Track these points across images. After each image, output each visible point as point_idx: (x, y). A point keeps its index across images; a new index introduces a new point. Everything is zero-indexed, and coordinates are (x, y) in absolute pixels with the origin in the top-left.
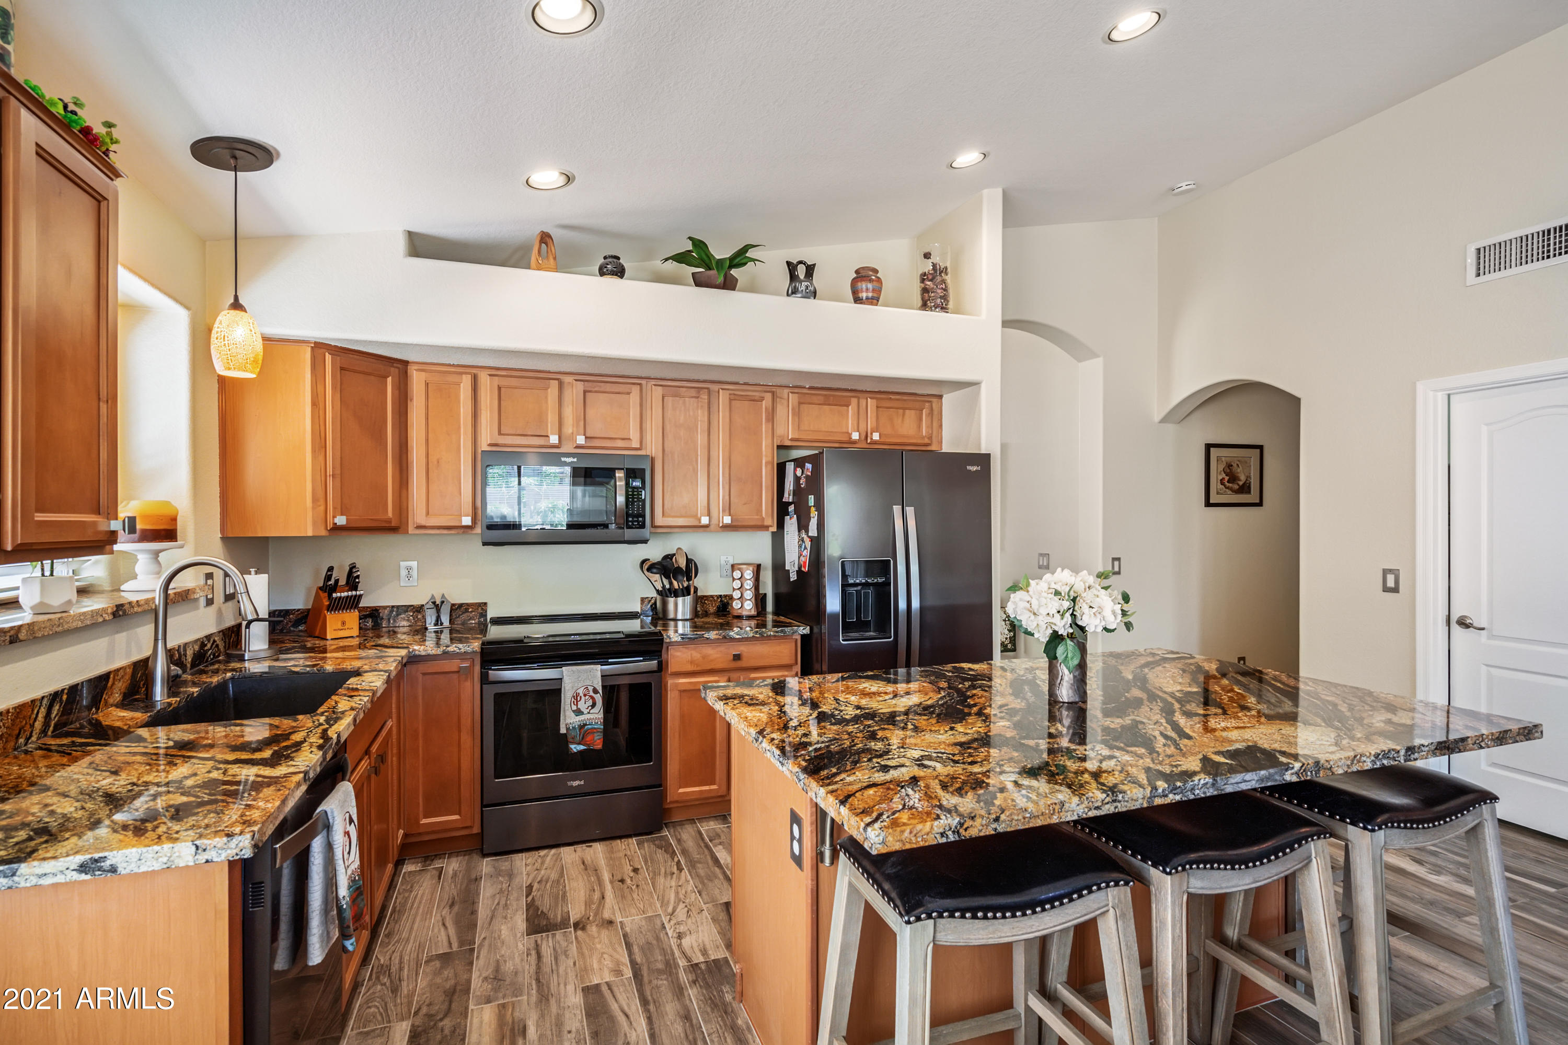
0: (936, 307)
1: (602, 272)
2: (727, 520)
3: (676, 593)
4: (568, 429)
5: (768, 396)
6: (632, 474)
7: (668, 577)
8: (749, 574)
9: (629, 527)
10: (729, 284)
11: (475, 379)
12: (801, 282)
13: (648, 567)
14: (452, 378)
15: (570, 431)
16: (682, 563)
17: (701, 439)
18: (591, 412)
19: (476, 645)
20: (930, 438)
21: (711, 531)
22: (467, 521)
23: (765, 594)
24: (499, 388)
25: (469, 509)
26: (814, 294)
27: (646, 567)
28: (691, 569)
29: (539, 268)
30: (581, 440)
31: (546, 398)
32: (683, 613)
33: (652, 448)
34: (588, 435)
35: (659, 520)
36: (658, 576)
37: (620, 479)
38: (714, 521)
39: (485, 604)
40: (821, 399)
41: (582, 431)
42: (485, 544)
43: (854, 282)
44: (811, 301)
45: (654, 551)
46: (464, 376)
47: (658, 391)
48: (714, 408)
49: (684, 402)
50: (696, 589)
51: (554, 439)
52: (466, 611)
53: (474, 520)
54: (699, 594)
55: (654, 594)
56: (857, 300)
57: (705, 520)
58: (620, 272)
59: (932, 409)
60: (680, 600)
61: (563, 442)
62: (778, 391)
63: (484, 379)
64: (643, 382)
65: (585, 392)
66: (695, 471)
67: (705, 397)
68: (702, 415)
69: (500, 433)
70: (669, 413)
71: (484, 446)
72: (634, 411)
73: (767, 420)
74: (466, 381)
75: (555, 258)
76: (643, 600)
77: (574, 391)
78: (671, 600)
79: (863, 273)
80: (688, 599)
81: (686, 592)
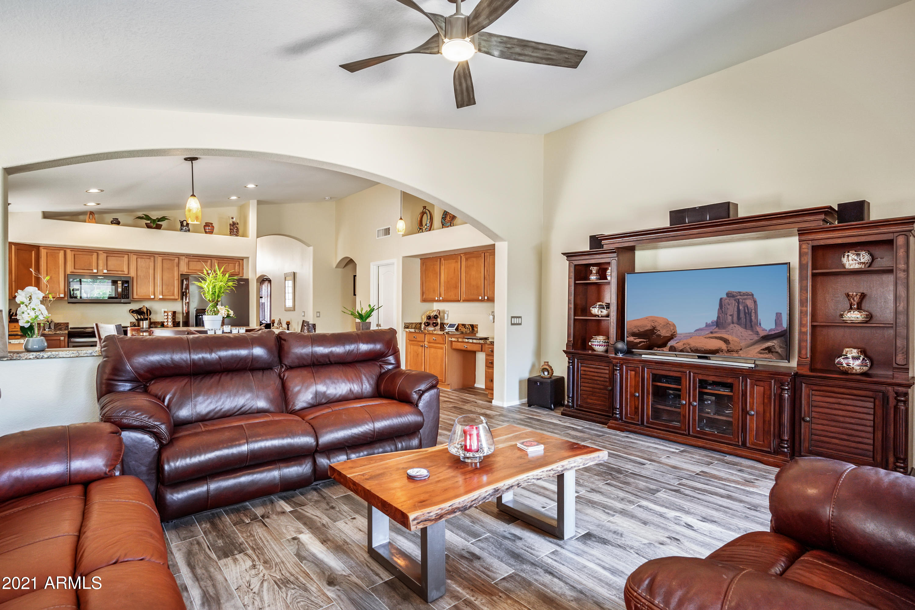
0: (234, 234)
1: (112, 223)
2: (161, 297)
3: (142, 320)
4: (100, 268)
5: (177, 259)
6: (124, 282)
7: (139, 315)
8: (170, 314)
9: (123, 298)
10: (159, 227)
11: (65, 252)
12: (184, 226)
13: (133, 312)
14: (58, 251)
15: (101, 268)
16: (145, 310)
17: (151, 271)
18: (109, 263)
19: (66, 332)
20: (239, 272)
21: (155, 301)
22: (62, 296)
23: (179, 322)
24: (74, 255)
25: (63, 292)
26: (189, 230)
27: (131, 311)
28: (149, 312)
29: (89, 222)
30: (105, 271)
31: (92, 258)
32: (146, 326)
33: (133, 274)
34: (108, 269)
35: (135, 296)
36: (135, 315)
37: (120, 284)
38: (156, 297)
39: (68, 323)
40: (197, 260)
41: (106, 268)
42: (69, 303)
43: (205, 226)
44: (188, 233)
45: (135, 306)
46: (61, 251)
47: (135, 257)
48: (156, 262)
49: (145, 260)
50: (150, 319)
51: (95, 271)
52: (60, 325)
53: (65, 295)
54: (152, 321)
55: (135, 321)
56: (206, 232)
57: (152, 297)
58: (118, 223)
59: (239, 264)
60: (144, 322)
61: (99, 272)
62: (181, 257)
63: (68, 252)
64: (129, 254)
65: (107, 256)
66: (149, 282)
67: (152, 258)
68: (152, 264)
69: (75, 269)
70: (139, 263)
71: (68, 272)
72: (126, 263)
73: (176, 266)
74: (61, 254)
75: (95, 219)
76: (131, 323)
77: (103, 256)
78: (141, 322)
79: (207, 224)
80: (147, 321)
81: (146, 319)
